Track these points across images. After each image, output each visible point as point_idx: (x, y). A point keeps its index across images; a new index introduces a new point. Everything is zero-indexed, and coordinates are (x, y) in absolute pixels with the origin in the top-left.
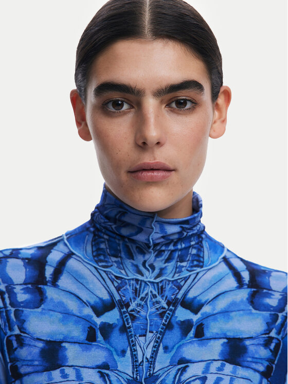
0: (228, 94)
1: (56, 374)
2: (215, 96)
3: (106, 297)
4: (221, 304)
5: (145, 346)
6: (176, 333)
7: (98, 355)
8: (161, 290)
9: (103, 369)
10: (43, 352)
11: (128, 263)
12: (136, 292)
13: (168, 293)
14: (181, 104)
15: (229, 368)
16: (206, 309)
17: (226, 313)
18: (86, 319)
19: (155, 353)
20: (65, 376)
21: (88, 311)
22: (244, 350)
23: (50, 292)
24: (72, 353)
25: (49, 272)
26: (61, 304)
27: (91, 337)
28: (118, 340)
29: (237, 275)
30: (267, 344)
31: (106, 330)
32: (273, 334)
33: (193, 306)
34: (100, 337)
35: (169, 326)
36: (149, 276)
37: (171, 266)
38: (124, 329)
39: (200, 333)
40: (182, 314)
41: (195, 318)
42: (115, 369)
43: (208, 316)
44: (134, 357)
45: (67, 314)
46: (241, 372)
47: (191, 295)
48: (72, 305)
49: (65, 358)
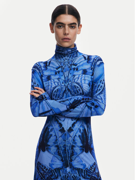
0: (81, 26)
1: (50, 81)
2: (79, 26)
3: (58, 66)
4: (81, 64)
5: (66, 74)
6: (72, 70)
7: (57, 76)
8: (69, 63)
9: (58, 79)
10: (47, 78)
11: (62, 59)
12: (64, 64)
13: (70, 63)
14: (72, 27)
15: (84, 75)
16: (78, 65)
17: (82, 65)
18: (55, 71)
19: (68, 75)
20: (51, 81)
21: (55, 69)
22: (87, 71)
23: (48, 67)
24: (52, 77)
25: (48, 64)
26: (50, 69)
27: (56, 74)
28: (61, 73)
29: (85, 58)
30: (91, 69)
31: (59, 72)
32: (92, 67)
33: (75, 65)
34: (57, 73)
35: (71, 69)
36: (66, 61)
37: (70, 58)
38: (62, 71)
39: (77, 70)
40: (73, 67)
41: (76, 67)
42: (61, 79)
43: (79, 66)
44: (64, 76)
45: (51, 70)
46: (86, 76)
47: (75, 63)
48: (52, 69)
49: (51, 78)
